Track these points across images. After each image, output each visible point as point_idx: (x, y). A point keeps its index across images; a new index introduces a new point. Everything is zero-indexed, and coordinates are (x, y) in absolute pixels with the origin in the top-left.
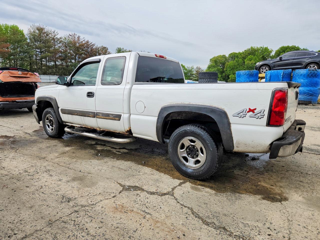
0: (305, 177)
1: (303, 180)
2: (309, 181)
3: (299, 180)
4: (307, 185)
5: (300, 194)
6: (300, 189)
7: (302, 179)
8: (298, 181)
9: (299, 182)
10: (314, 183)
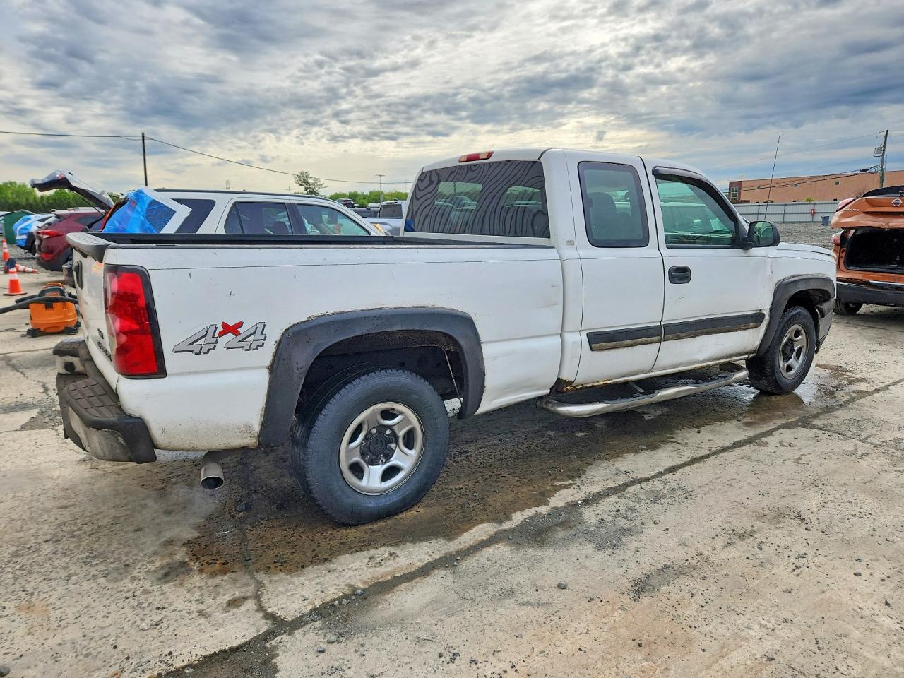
0: (58, 526)
1: (60, 513)
2: (45, 517)
3: (71, 508)
4: (49, 504)
5: (59, 481)
6: (63, 489)
7: (66, 515)
8: (73, 503)
9: (70, 503)
10: (32, 518)
